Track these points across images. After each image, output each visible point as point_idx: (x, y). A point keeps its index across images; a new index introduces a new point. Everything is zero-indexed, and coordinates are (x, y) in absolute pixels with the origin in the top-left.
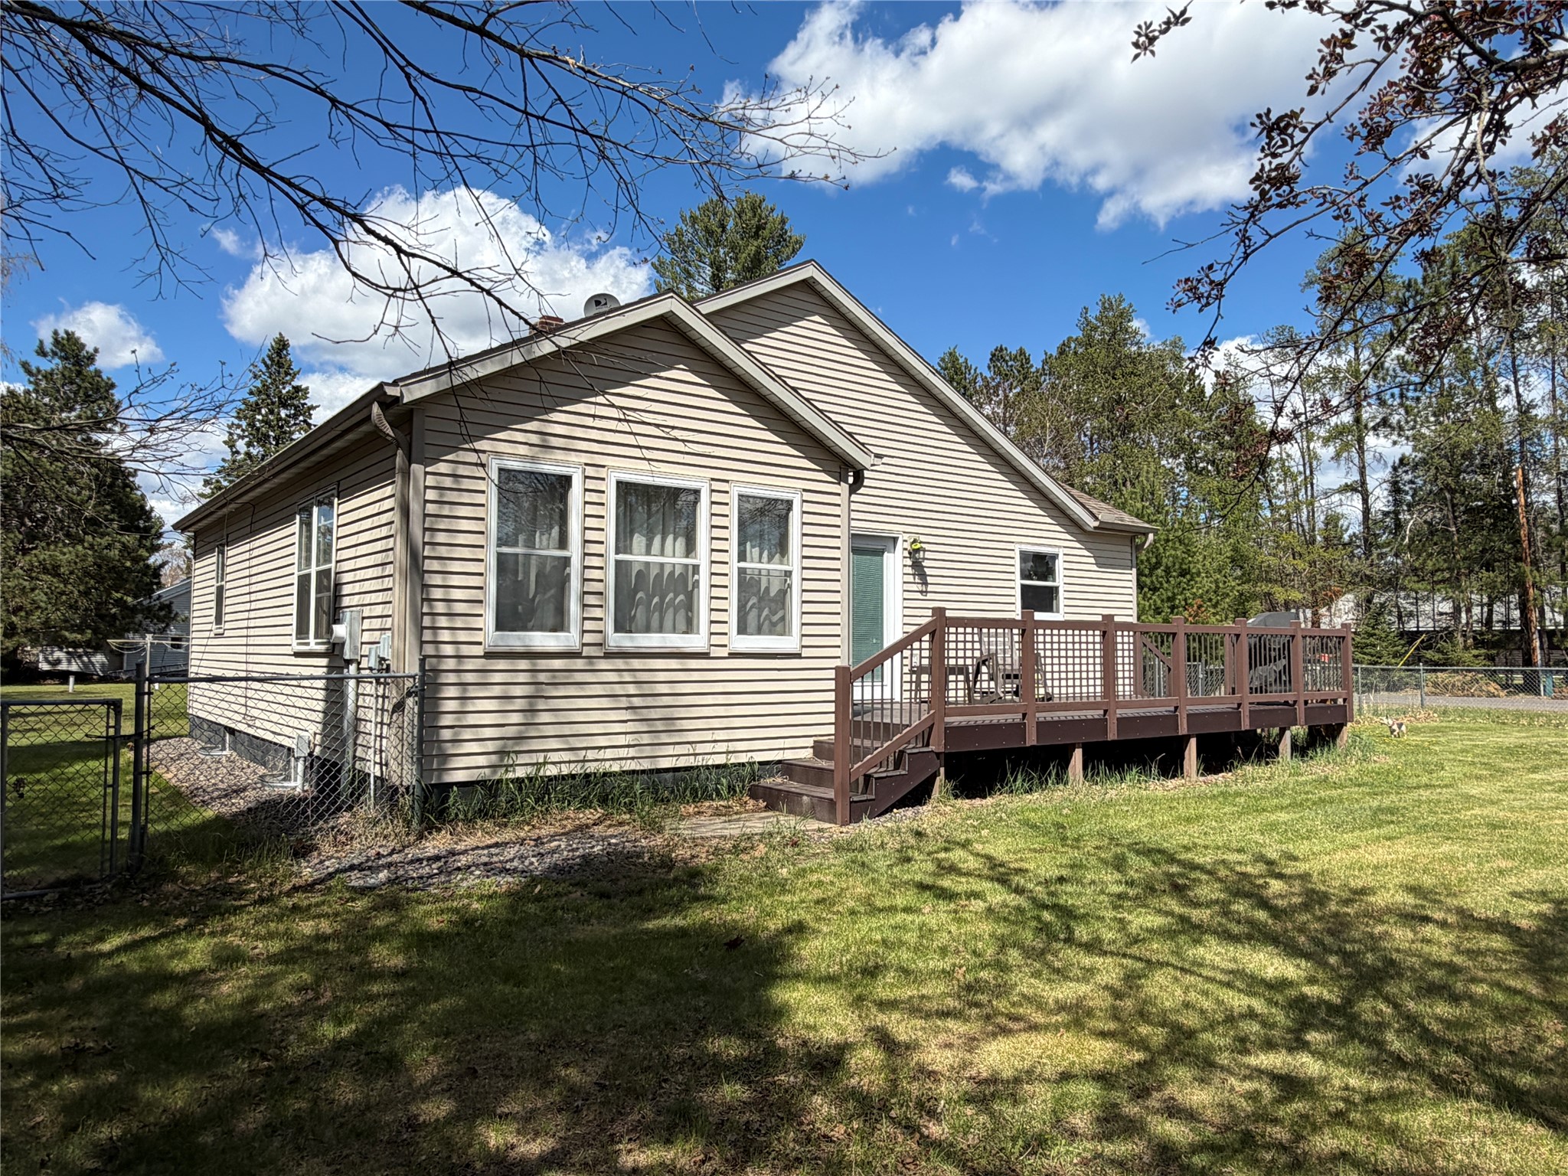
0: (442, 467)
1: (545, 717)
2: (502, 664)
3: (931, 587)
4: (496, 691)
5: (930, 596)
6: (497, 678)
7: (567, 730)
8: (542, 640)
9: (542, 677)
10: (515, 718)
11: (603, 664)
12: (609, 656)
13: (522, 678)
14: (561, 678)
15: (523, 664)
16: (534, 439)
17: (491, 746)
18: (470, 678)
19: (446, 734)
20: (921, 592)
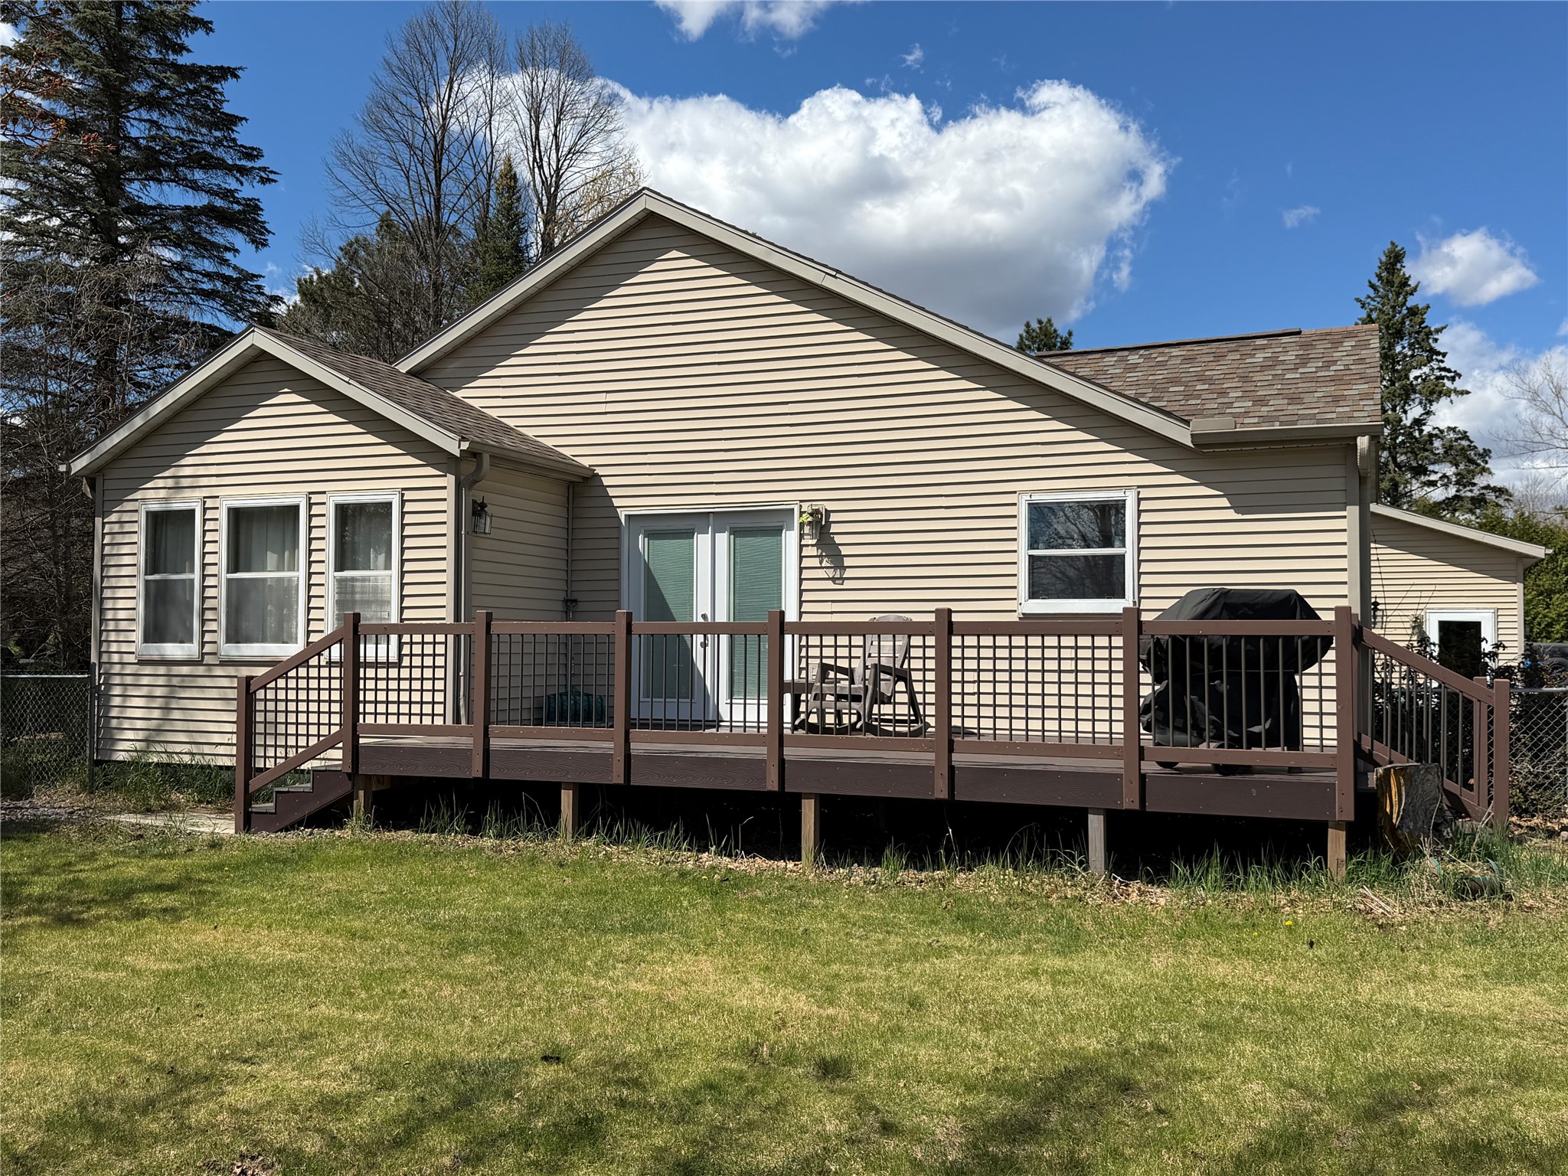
0: (114, 517)
1: (176, 715)
2: (148, 670)
3: (848, 573)
4: (144, 691)
5: (847, 584)
6: (145, 681)
7: (192, 726)
8: (173, 650)
9: (175, 681)
10: (156, 714)
11: (218, 671)
12: (224, 663)
13: (161, 681)
14: (188, 682)
15: (162, 670)
16: (170, 483)
17: (141, 735)
18: (129, 680)
19: (114, 723)
20: (833, 579)
